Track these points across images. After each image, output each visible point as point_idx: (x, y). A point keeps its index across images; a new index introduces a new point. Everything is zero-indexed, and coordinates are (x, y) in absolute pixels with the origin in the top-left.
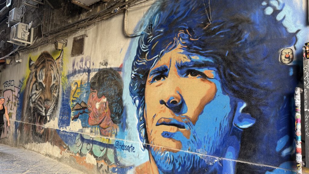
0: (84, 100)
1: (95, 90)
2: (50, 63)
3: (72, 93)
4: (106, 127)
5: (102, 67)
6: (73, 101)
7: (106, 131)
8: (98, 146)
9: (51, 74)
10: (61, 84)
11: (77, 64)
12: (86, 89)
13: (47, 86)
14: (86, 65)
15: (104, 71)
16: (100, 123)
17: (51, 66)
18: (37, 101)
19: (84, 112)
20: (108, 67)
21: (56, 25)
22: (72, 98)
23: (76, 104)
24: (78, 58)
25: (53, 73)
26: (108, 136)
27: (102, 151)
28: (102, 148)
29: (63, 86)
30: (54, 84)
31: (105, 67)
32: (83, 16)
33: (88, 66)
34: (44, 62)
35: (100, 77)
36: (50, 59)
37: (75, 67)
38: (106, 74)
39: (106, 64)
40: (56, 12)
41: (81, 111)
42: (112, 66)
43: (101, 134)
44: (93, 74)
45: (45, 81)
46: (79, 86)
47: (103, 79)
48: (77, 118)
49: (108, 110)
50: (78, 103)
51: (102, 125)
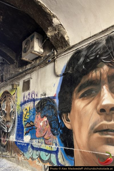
0: (32, 120)
1: (39, 113)
2: (9, 97)
3: (24, 116)
4: (48, 138)
5: (43, 97)
6: (25, 121)
7: (48, 141)
8: (44, 152)
9: (10, 104)
10: (16, 110)
11: (26, 97)
12: (32, 112)
13: (8, 113)
14: (32, 96)
15: (44, 100)
16: (44, 136)
17: (10, 99)
18: (1, 123)
19: (32, 128)
20: (47, 96)
21: (12, 74)
23: (27, 123)
24: (27, 93)
25: (11, 104)
26: (50, 145)
27: (47, 156)
28: (47, 154)
29: (18, 112)
30: (12, 111)
31: (44, 97)
32: (28, 67)
34: (5, 97)
35: (41, 103)
36: (9, 95)
37: (25, 99)
38: (45, 101)
39: (45, 95)
40: (11, 66)
41: (30, 128)
42: (49, 96)
43: (45, 143)
44: (37, 102)
45: (6, 109)
46: (28, 111)
47: (44, 104)
48: (28, 133)
49: (48, 126)
51: (45, 137)
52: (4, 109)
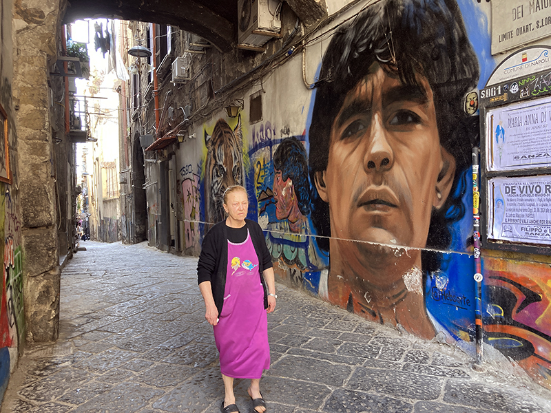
0: (268, 186)
1: (280, 171)
2: (228, 135)
3: (256, 177)
4: (295, 220)
6: (258, 188)
7: (295, 226)
8: (289, 246)
9: (231, 151)
10: (243, 164)
11: (258, 135)
12: (269, 170)
13: (229, 170)
14: (266, 135)
15: (287, 142)
16: (289, 216)
17: (230, 140)
18: (219, 192)
19: (270, 202)
20: (291, 135)
21: (228, 78)
22: (256, 185)
23: (261, 192)
24: (258, 126)
25: (233, 150)
26: (298, 232)
27: (293, 252)
28: (293, 249)
29: (245, 168)
30: (236, 166)
31: (286, 136)
32: (258, 61)
33: (269, 136)
34: (221, 134)
35: (283, 150)
36: (227, 130)
37: (256, 139)
38: (289, 146)
39: (288, 132)
40: (226, 57)
41: (268, 201)
42: (295, 134)
43: (291, 230)
45: (225, 163)
46: (262, 167)
47: (286, 153)
48: (265, 211)
49: (294, 196)
50: (263, 191)
51: (290, 218)
52: (221, 163)
